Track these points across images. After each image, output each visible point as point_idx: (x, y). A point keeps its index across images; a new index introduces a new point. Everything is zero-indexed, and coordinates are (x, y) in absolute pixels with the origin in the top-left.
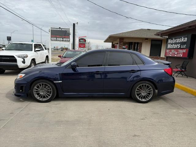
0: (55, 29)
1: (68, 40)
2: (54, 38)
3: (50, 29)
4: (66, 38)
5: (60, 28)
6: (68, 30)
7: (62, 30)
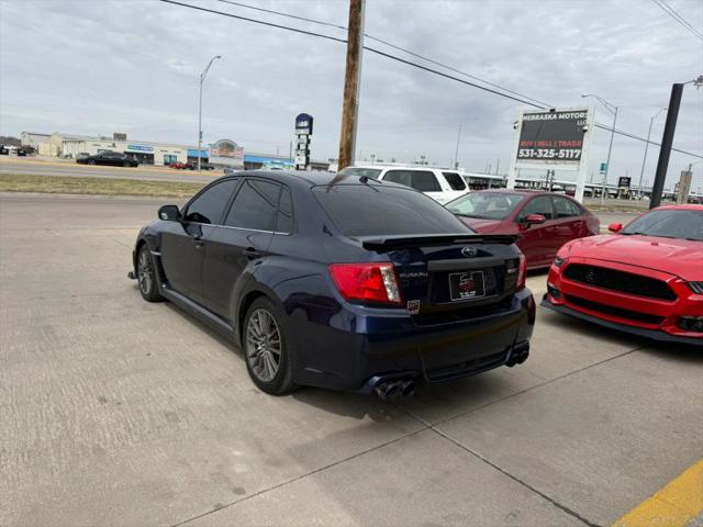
0: (537, 118)
1: (575, 154)
2: (527, 150)
3: (521, 119)
4: (569, 148)
5: (552, 111)
6: (581, 116)
7: (560, 116)
